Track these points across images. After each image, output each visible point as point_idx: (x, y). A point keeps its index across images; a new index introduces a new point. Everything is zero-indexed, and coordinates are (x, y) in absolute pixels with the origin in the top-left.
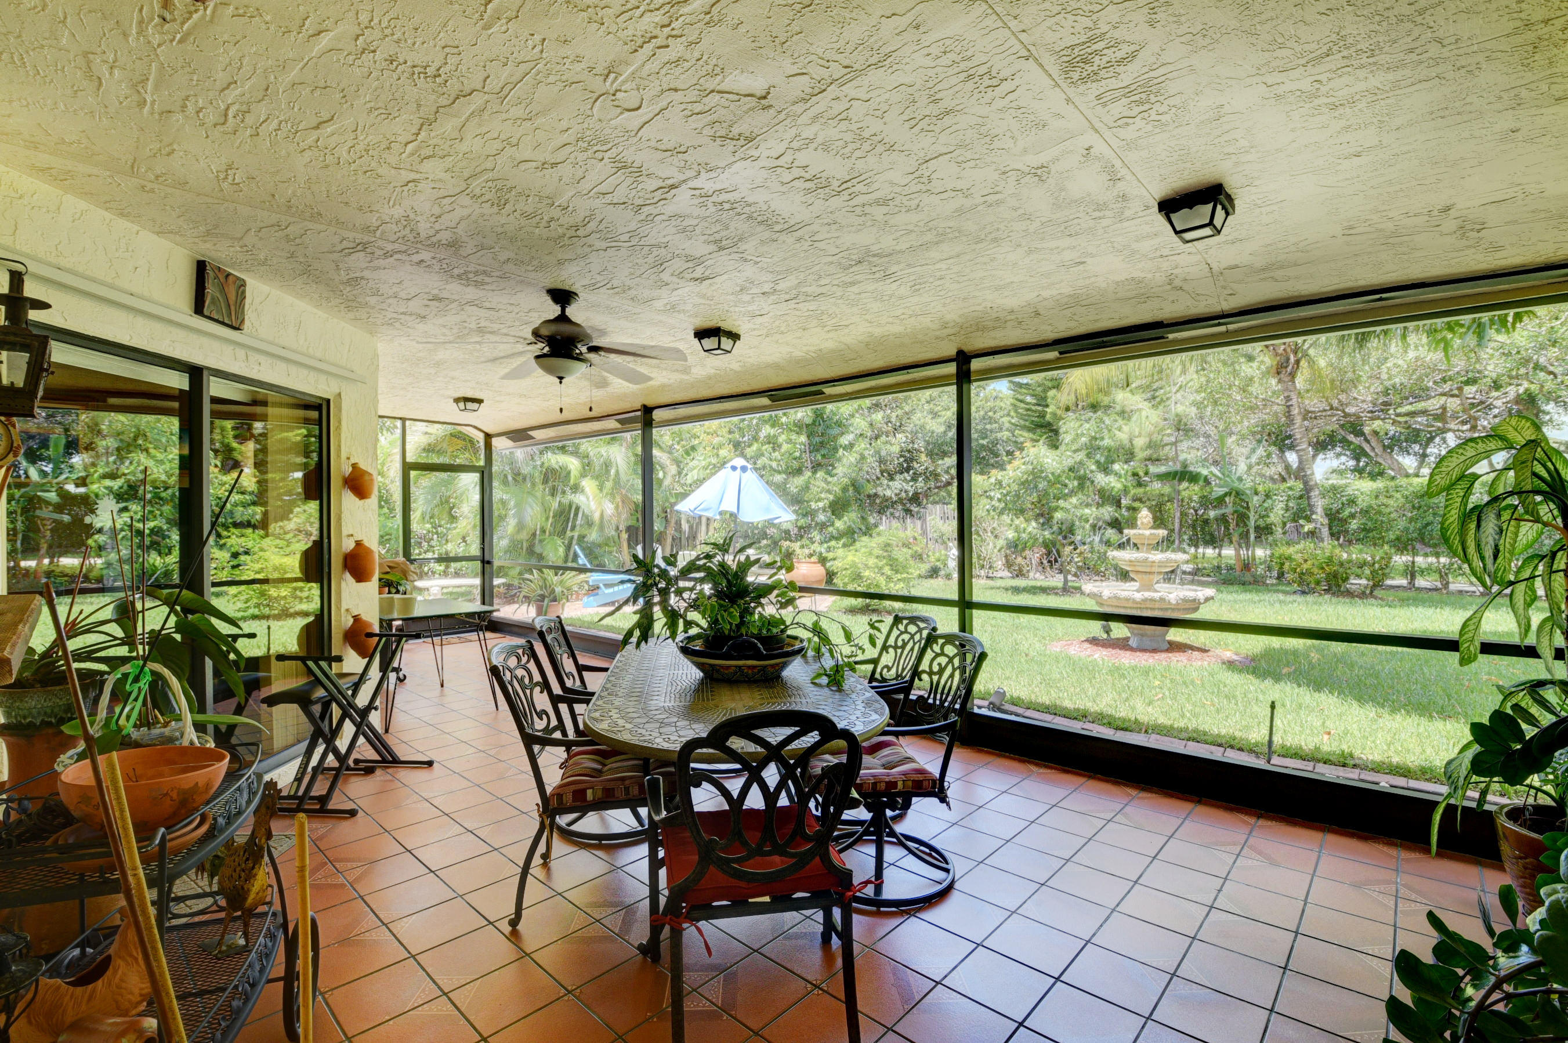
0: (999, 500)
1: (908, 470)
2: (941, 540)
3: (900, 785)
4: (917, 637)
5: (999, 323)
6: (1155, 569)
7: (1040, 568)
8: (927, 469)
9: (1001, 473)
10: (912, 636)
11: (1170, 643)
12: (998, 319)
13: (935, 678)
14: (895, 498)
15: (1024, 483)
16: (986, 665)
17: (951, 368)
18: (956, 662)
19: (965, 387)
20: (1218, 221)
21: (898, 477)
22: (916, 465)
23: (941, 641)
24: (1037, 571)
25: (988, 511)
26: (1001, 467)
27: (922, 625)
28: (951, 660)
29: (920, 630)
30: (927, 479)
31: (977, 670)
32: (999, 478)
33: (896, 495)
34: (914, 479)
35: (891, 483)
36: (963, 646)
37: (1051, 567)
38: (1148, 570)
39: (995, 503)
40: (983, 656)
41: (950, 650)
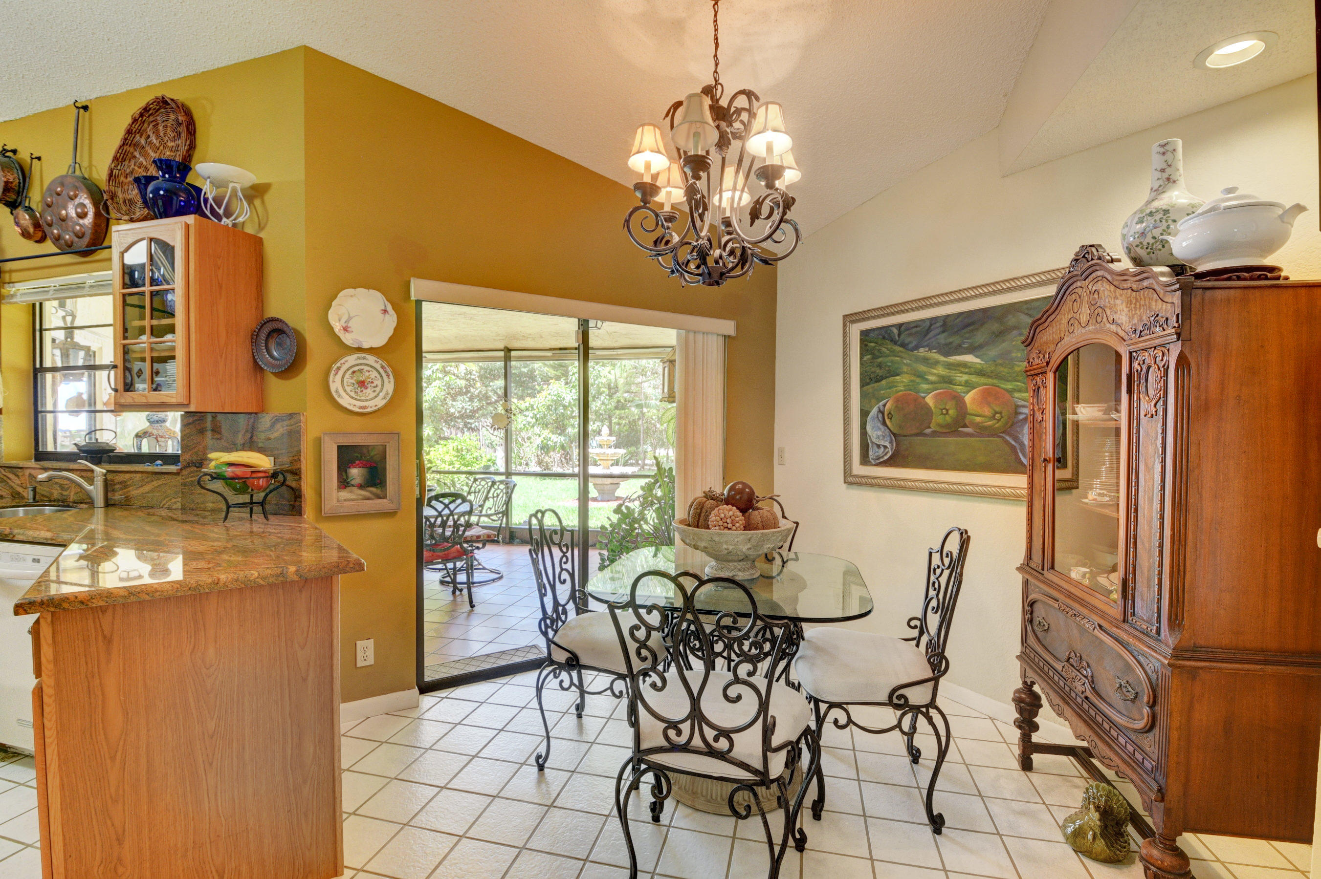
0: (532, 418)
1: (466, 394)
2: (491, 446)
3: (482, 537)
4: (486, 486)
5: (525, 338)
6: (609, 458)
7: (560, 465)
8: (480, 392)
9: (533, 400)
10: (483, 486)
11: (617, 497)
12: (524, 336)
13: (495, 499)
14: (457, 414)
15: (549, 408)
16: (516, 488)
17: (502, 354)
18: (504, 491)
19: (508, 363)
20: (599, 326)
21: (459, 398)
22: (472, 390)
23: (498, 484)
24: (558, 466)
25: (524, 425)
26: (533, 396)
27: (488, 481)
28: (502, 491)
29: (487, 483)
30: (480, 400)
31: (512, 492)
32: (532, 403)
33: (459, 412)
34: (471, 399)
35: (454, 403)
36: (507, 484)
37: (567, 463)
38: (606, 458)
39: (529, 419)
40: (515, 486)
41: (502, 487)
